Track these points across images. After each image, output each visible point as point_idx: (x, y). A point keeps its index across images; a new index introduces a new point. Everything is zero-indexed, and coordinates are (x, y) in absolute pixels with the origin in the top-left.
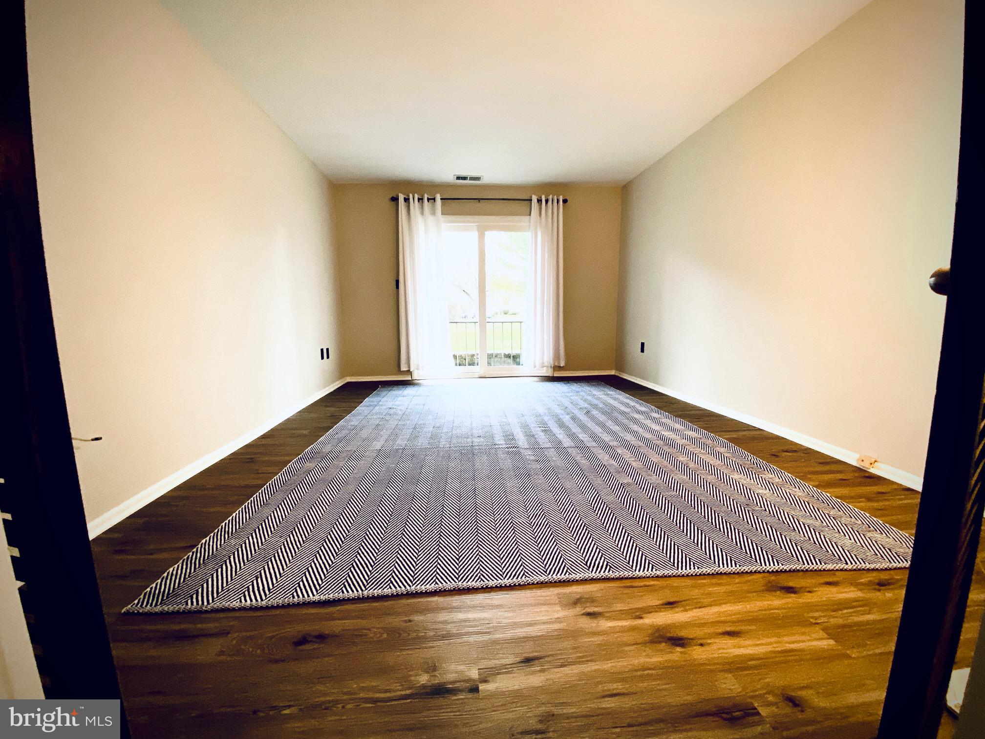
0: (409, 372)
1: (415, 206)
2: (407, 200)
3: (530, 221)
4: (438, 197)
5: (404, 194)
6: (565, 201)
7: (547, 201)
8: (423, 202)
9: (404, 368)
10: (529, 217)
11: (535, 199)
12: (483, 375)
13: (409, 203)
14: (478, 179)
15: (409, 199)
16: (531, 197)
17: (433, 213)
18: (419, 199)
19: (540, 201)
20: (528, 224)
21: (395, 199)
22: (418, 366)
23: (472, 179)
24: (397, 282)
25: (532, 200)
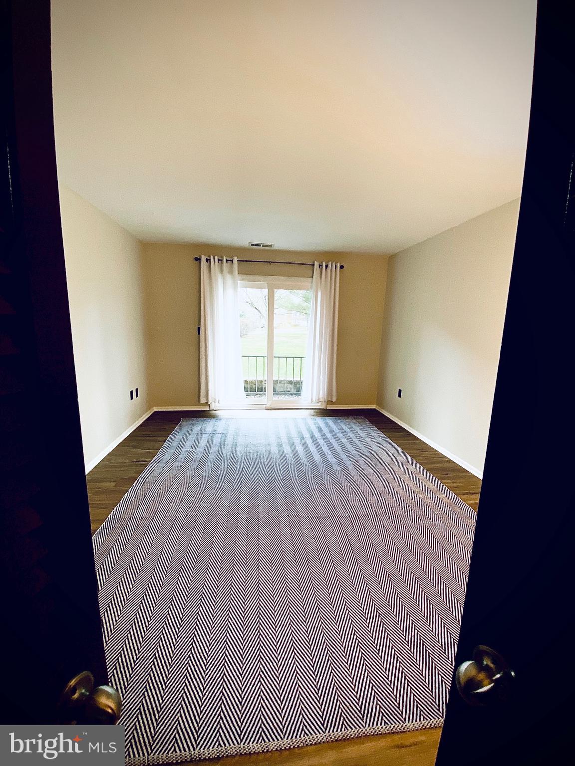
0: (207, 404)
1: (215, 266)
2: (208, 260)
3: (312, 282)
4: (235, 259)
5: (205, 256)
6: (342, 267)
7: (327, 266)
8: (222, 263)
9: (203, 401)
10: (311, 279)
11: (317, 264)
12: (269, 407)
13: (210, 262)
14: (270, 246)
15: (210, 260)
16: (314, 262)
17: (231, 272)
18: (219, 260)
19: (321, 266)
20: (310, 284)
21: (198, 259)
22: (215, 399)
23: (264, 246)
24: (199, 329)
25: (314, 265)
